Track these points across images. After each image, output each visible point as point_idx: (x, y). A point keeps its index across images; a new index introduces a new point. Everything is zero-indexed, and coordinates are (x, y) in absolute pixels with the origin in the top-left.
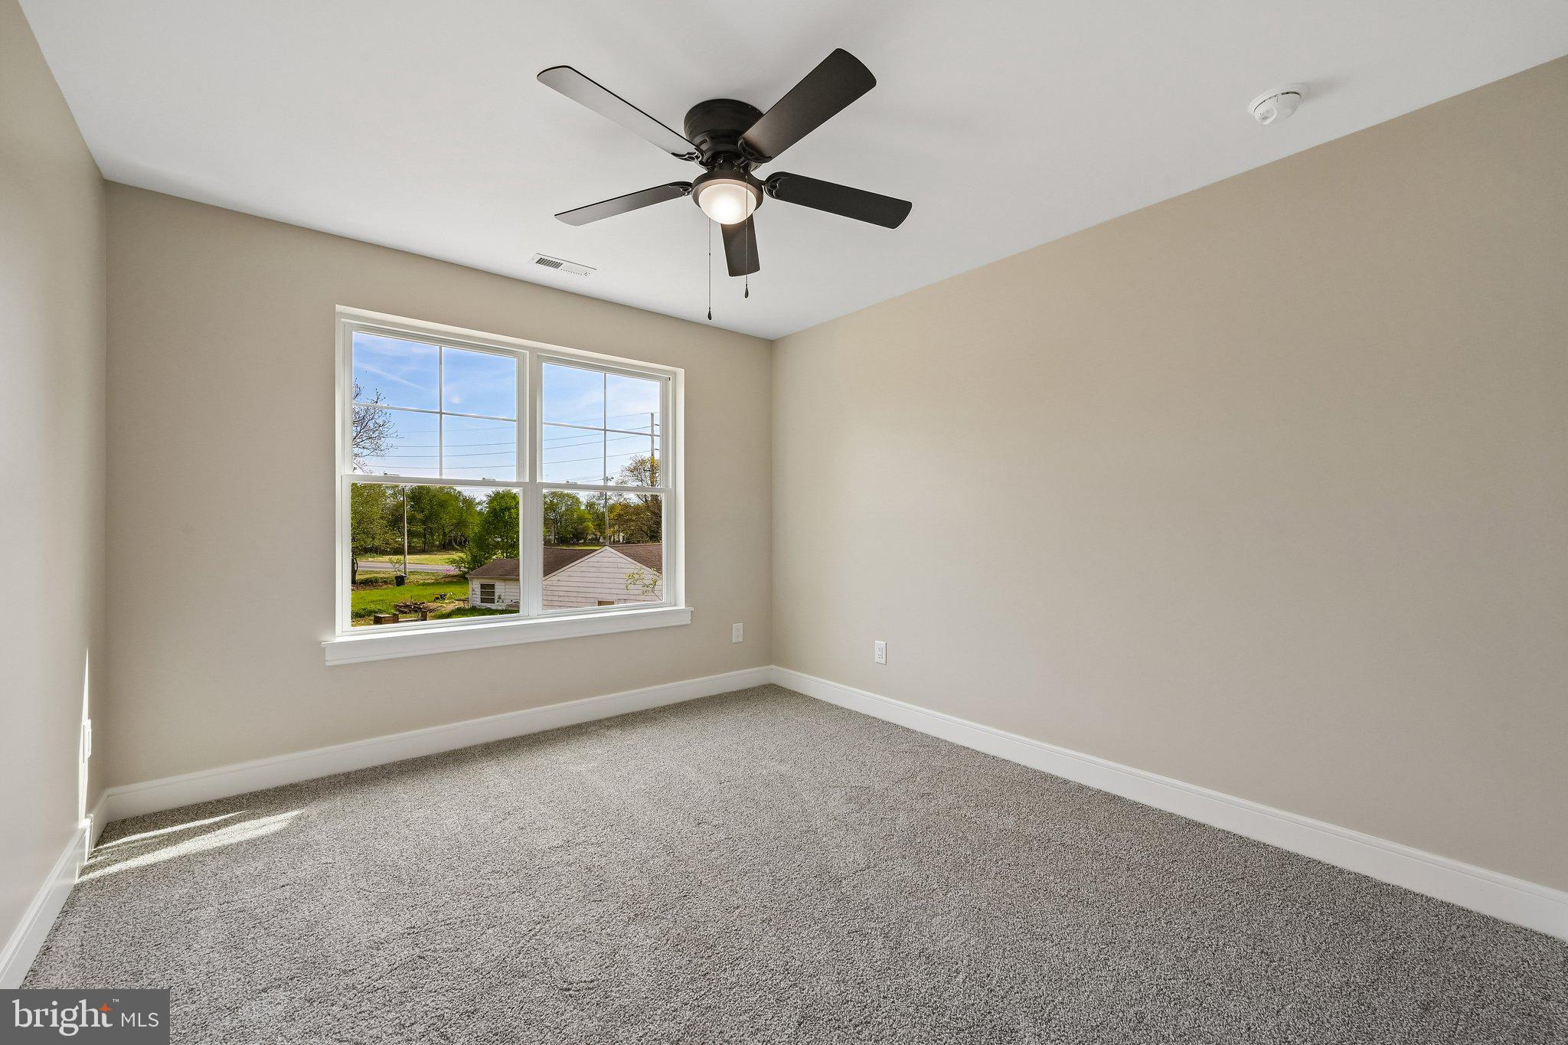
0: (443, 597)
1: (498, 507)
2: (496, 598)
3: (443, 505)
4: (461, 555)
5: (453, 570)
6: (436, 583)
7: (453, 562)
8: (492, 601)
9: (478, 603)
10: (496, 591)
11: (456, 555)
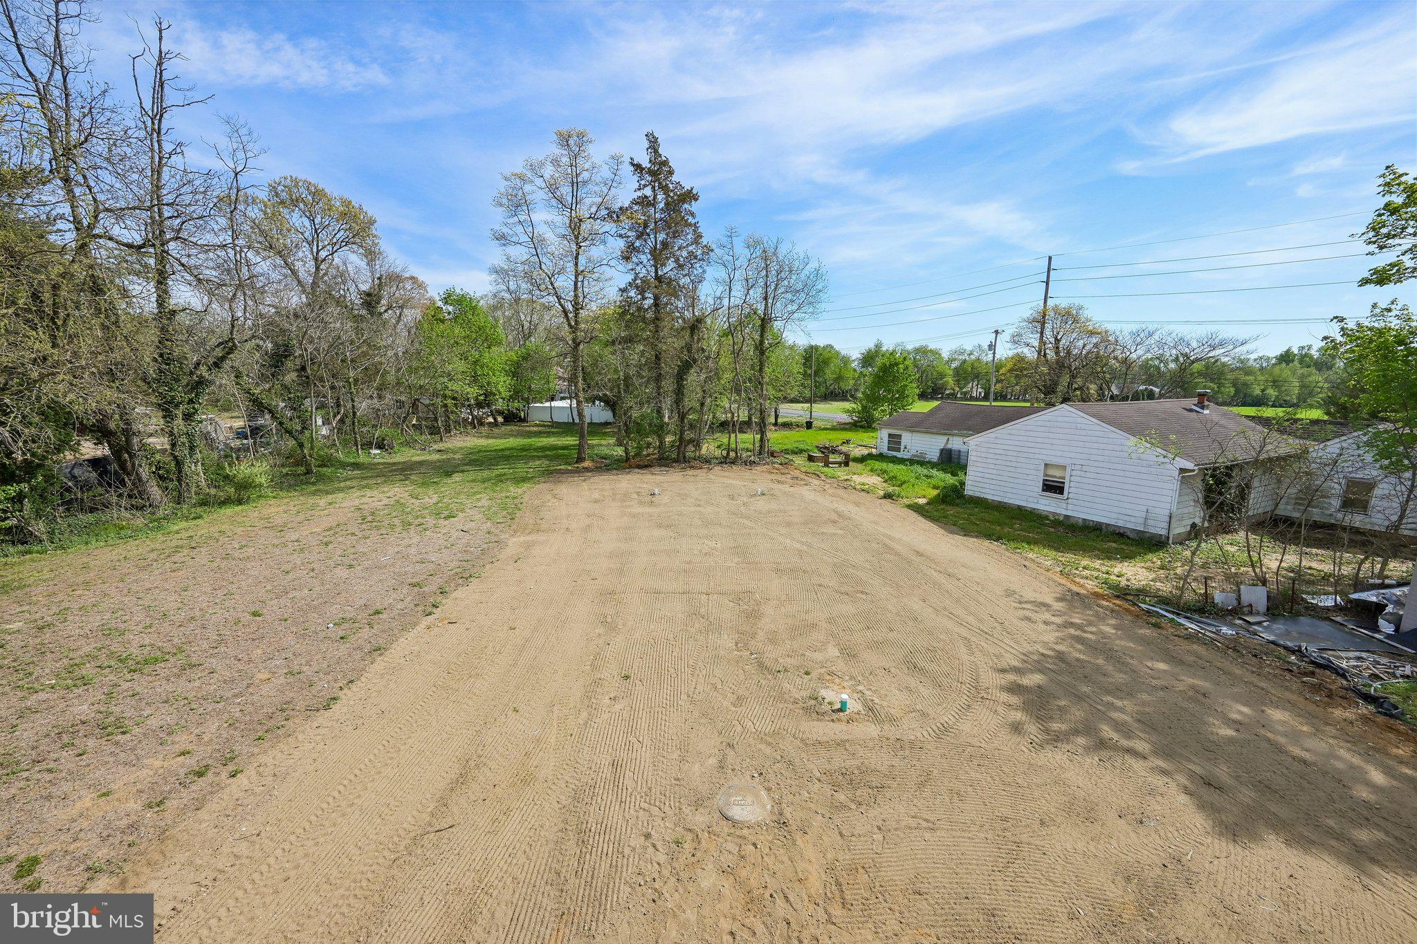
0: (848, 442)
1: (888, 364)
2: (902, 447)
3: (826, 362)
4: (854, 406)
5: (845, 418)
6: (833, 429)
7: (848, 411)
8: (898, 450)
9: (885, 450)
10: (903, 441)
11: (848, 405)
